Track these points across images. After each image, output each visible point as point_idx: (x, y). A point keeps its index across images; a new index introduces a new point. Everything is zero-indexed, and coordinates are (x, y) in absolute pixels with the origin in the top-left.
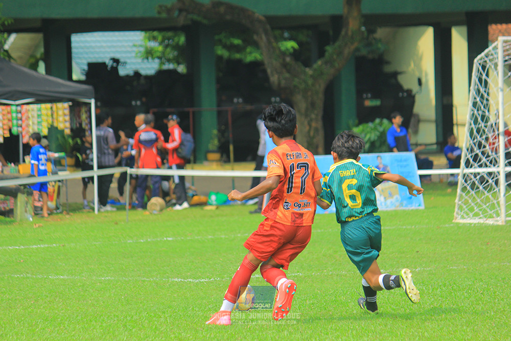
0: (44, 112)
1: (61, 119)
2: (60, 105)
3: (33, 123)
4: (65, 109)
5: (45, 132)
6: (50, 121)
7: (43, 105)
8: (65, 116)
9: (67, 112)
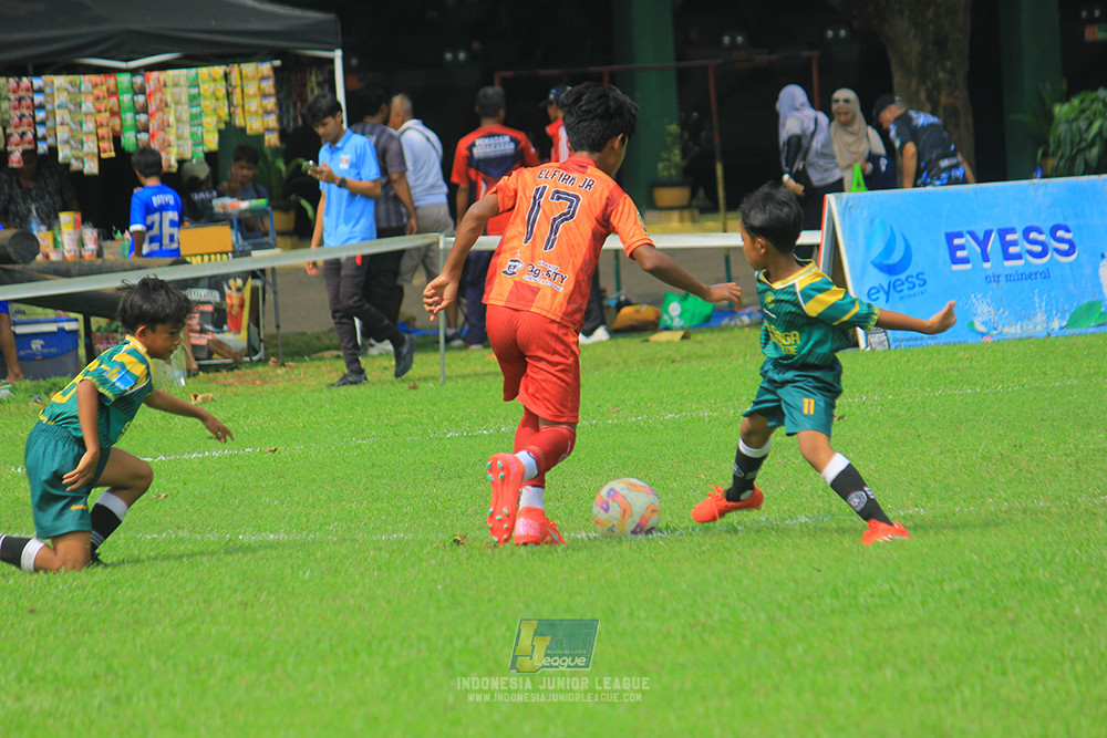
0: (206, 88)
1: (253, 105)
2: (249, 68)
3: (178, 120)
4: (263, 78)
5: (212, 142)
6: (224, 113)
7: (204, 71)
8: (265, 96)
9: (269, 86)
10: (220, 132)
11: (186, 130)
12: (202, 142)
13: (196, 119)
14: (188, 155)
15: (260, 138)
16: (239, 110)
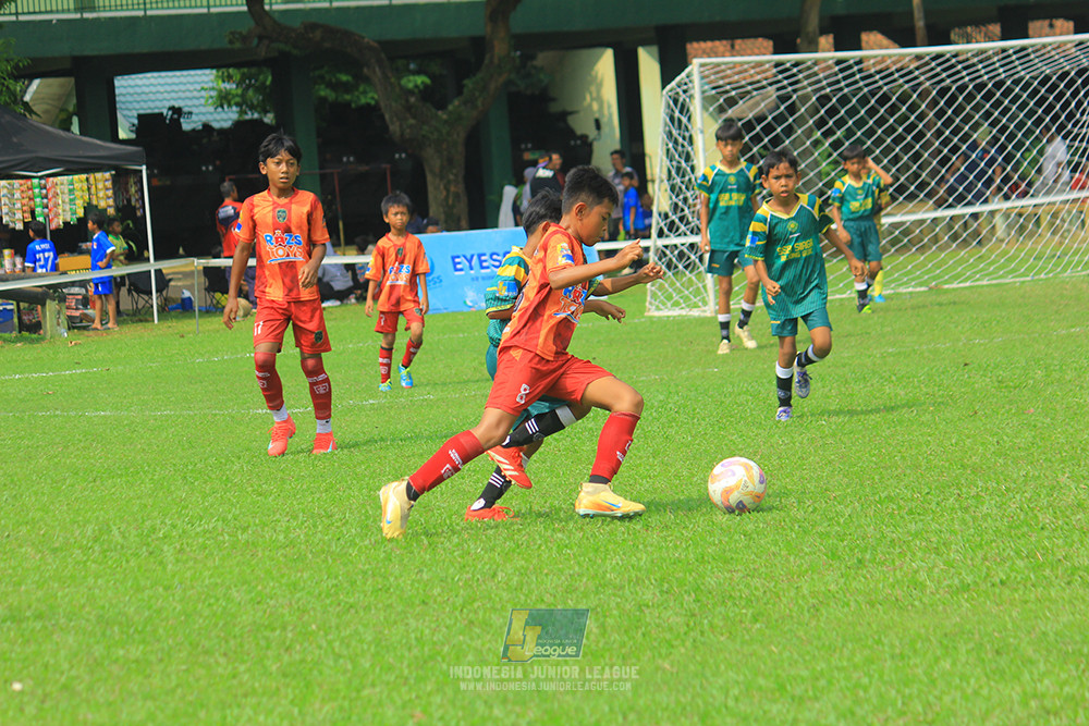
0: (77, 185)
1: (101, 194)
2: (99, 175)
3: (63, 202)
4: (106, 180)
5: (81, 213)
6: (87, 198)
7: (76, 177)
8: (107, 189)
9: (109, 184)
10: (85, 207)
11: (67, 207)
12: (75, 213)
13: (72, 201)
14: (68, 220)
16: (95, 197)
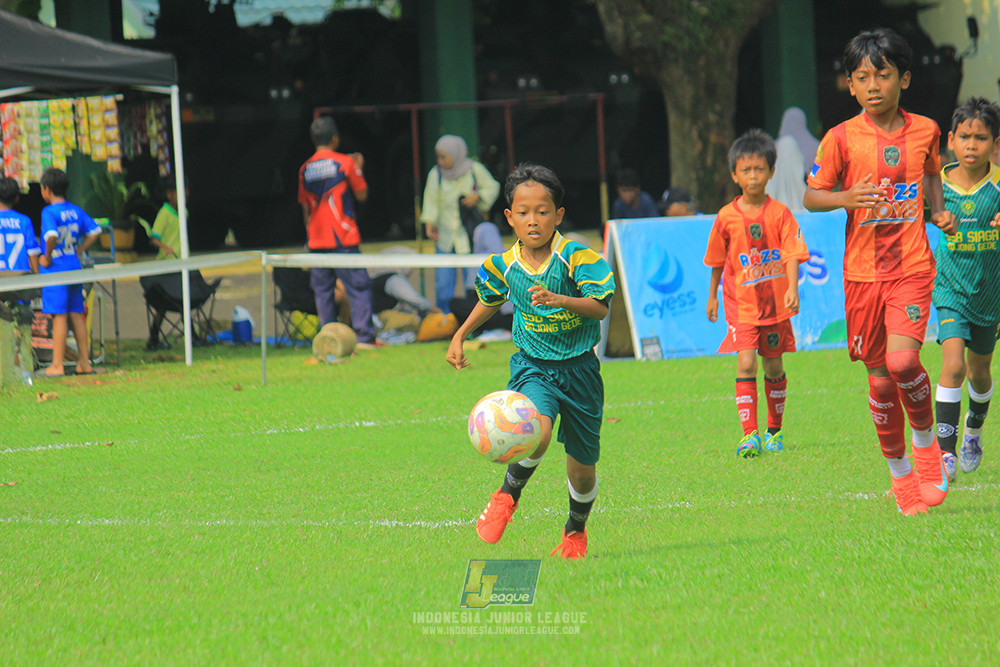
0: (55, 118)
1: (98, 134)
2: (94, 101)
3: (30, 147)
4: (107, 111)
6: (72, 141)
7: (54, 103)
8: (108, 126)
9: (112, 117)
10: (68, 158)
11: (37, 156)
13: (46, 147)
15: (103, 164)
16: (86, 139)
